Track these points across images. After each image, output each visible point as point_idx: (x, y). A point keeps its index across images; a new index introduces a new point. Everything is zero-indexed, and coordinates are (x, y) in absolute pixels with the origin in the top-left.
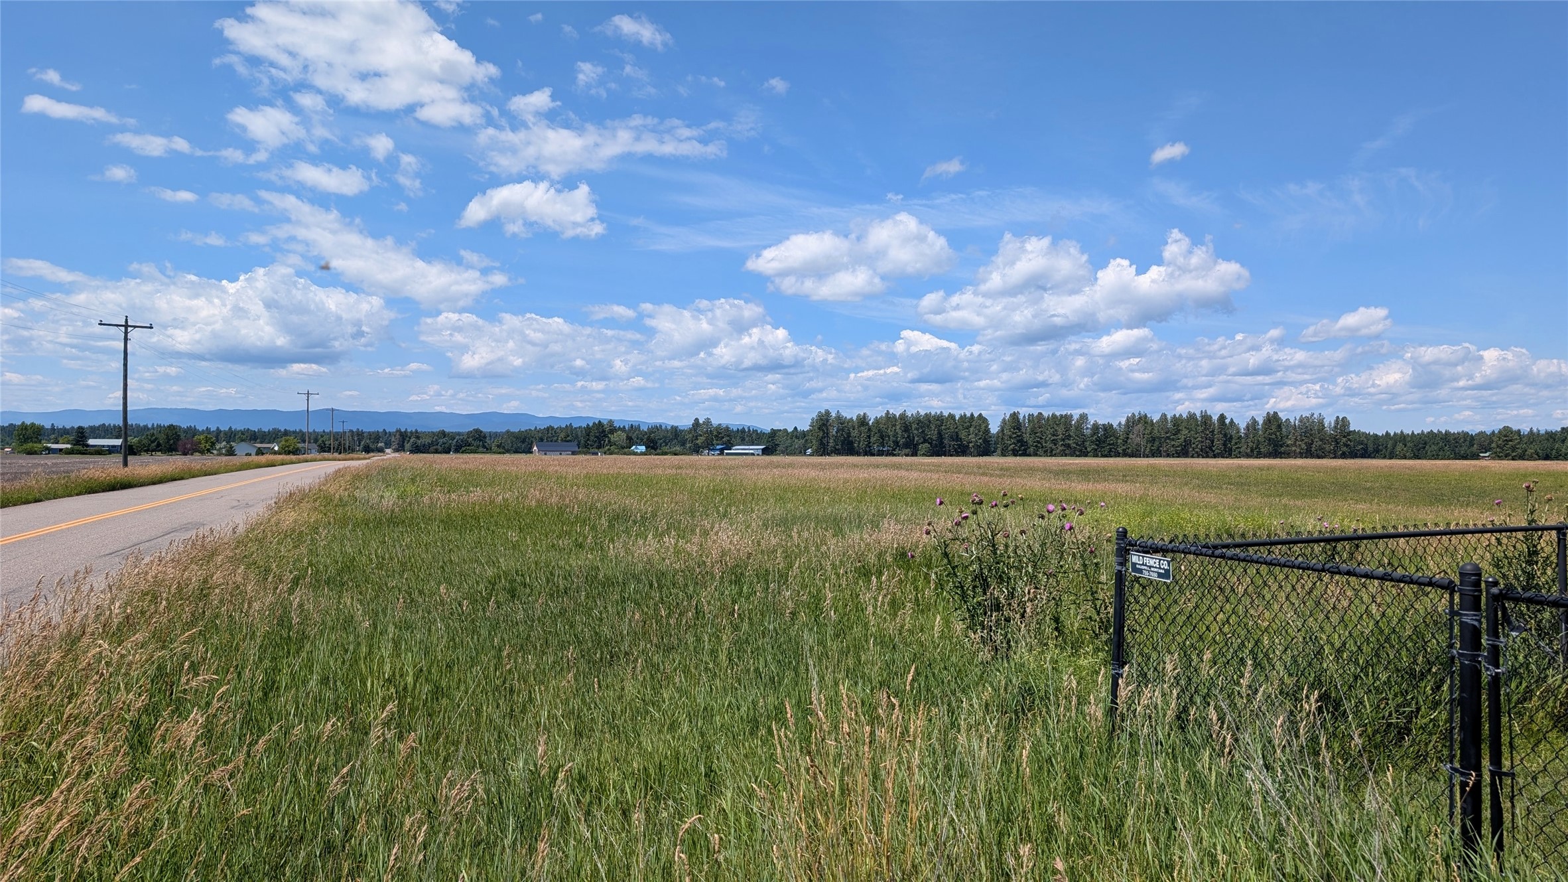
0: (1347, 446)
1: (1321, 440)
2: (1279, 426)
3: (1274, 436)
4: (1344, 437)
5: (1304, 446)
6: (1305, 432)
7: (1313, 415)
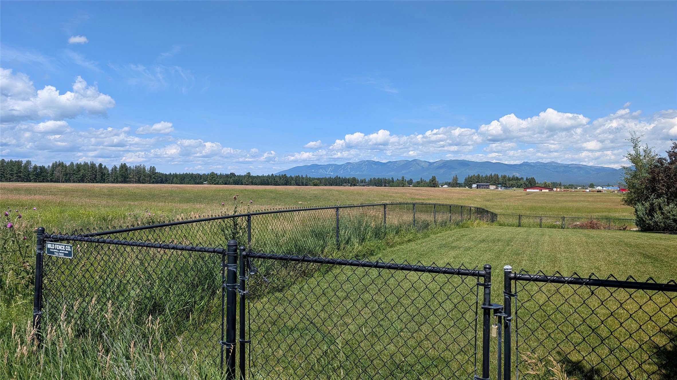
0: (155, 178)
1: (144, 176)
2: (126, 169)
3: (124, 174)
4: (154, 175)
5: (137, 178)
6: (138, 172)
7: (141, 165)
